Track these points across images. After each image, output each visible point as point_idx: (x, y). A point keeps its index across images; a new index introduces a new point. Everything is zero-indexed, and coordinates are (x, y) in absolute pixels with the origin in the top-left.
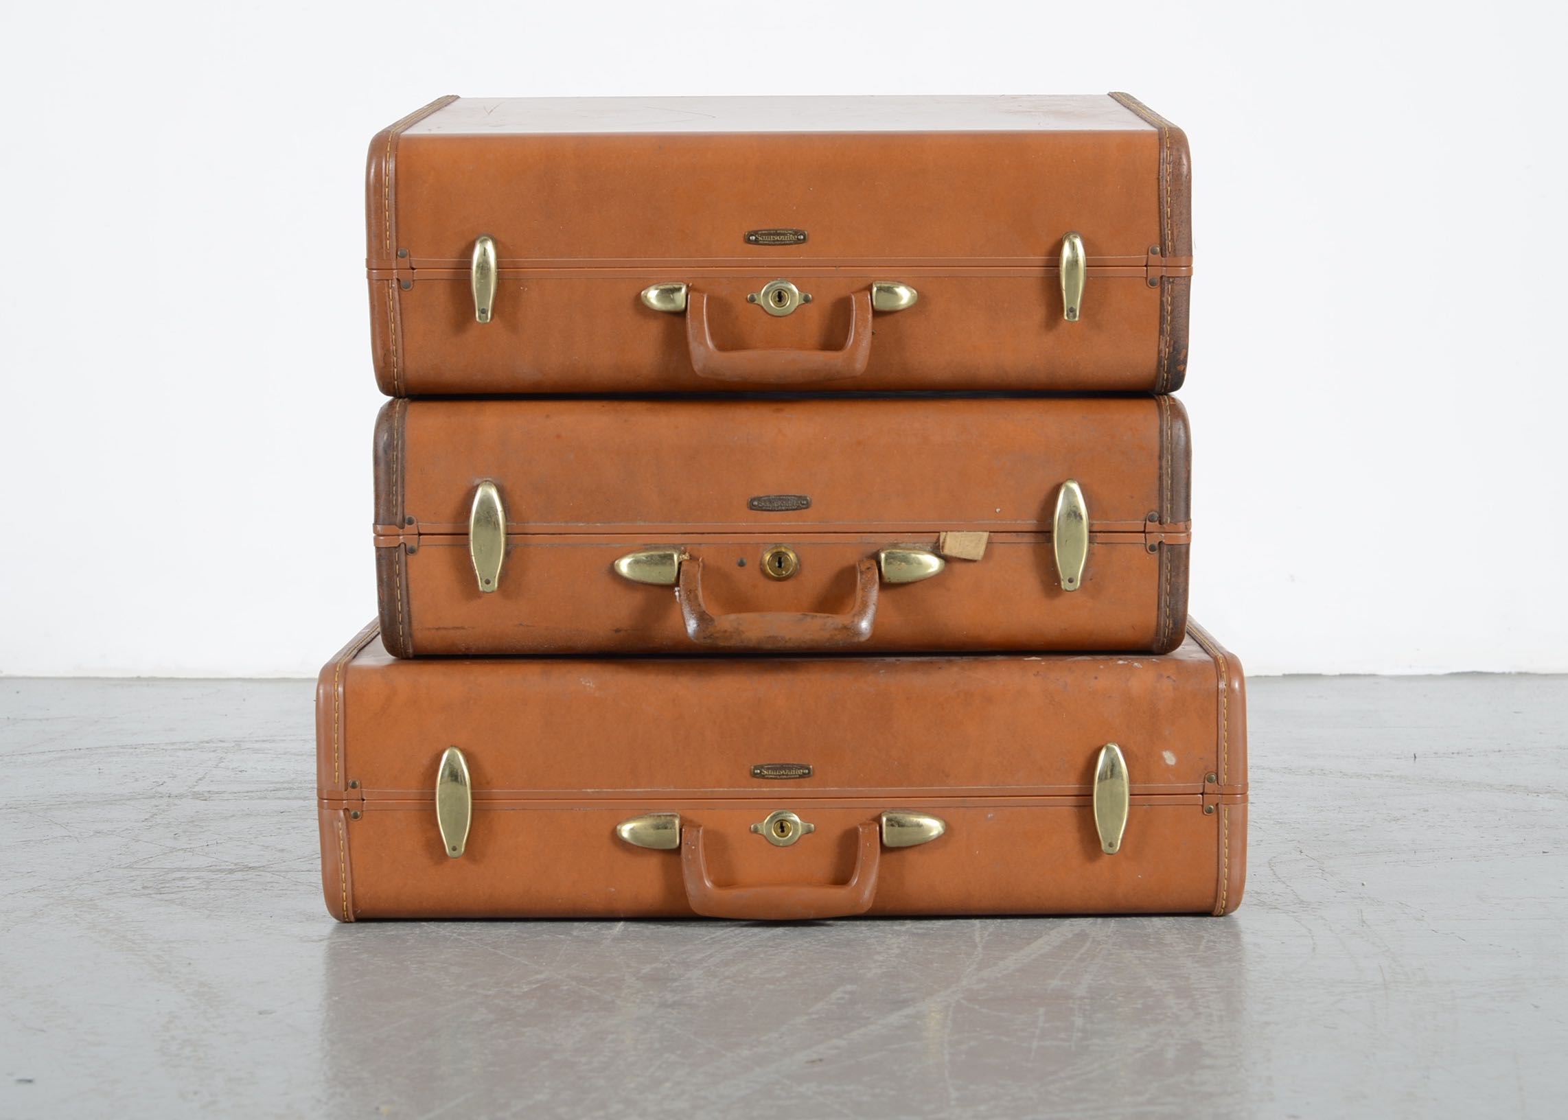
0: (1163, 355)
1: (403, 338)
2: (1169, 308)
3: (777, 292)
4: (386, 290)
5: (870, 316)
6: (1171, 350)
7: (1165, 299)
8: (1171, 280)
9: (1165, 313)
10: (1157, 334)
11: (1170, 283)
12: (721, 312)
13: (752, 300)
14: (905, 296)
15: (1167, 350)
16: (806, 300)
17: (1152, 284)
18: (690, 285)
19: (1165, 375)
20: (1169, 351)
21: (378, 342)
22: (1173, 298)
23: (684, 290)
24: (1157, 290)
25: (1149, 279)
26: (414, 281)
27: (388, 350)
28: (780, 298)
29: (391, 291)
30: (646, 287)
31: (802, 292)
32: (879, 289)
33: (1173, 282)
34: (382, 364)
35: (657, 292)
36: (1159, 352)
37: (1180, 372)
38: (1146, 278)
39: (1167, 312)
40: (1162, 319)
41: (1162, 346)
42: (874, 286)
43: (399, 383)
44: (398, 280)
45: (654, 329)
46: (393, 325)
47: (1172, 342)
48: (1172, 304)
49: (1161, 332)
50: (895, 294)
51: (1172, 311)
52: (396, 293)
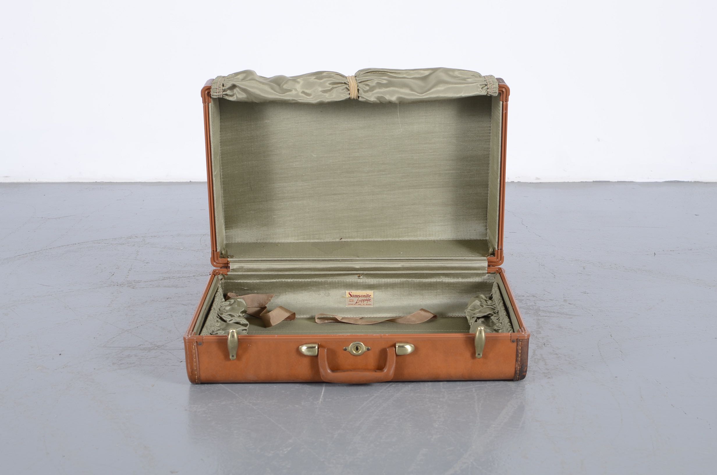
0: (517, 369)
1: (199, 364)
2: (520, 351)
3: (356, 347)
4: (192, 346)
5: (395, 357)
6: (521, 367)
7: (518, 348)
8: (521, 340)
9: (518, 354)
10: (515, 361)
11: (520, 341)
12: (332, 354)
13: (345, 350)
14: (409, 348)
15: (519, 367)
16: (368, 350)
17: (513, 342)
18: (319, 344)
19: (518, 377)
20: (520, 367)
21: (189, 365)
22: (522, 348)
23: (317, 347)
24: (515, 344)
25: (512, 340)
26: (203, 342)
27: (193, 369)
28: (357, 349)
29: (193, 346)
30: (302, 345)
31: (366, 346)
32: (399, 346)
33: (522, 341)
34: (191, 374)
35: (306, 347)
36: (516, 368)
37: (524, 375)
38: (511, 340)
39: (519, 353)
40: (517, 356)
41: (517, 366)
42: (397, 345)
43: (198, 381)
44: (197, 342)
45: (306, 361)
46: (195, 360)
47: (521, 364)
48: (521, 350)
49: (517, 360)
50: (405, 347)
51: (521, 352)
52: (196, 347)
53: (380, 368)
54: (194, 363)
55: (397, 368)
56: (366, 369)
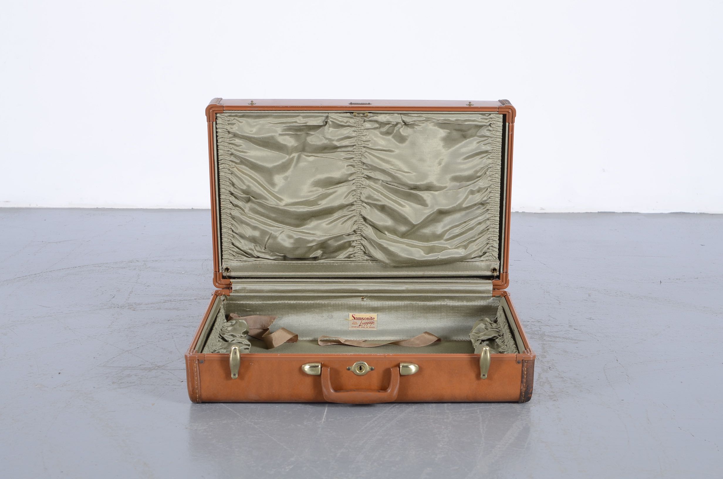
0: (522, 391)
1: (200, 383)
2: (525, 372)
3: (359, 366)
4: (193, 363)
5: (399, 377)
6: (526, 389)
7: (523, 369)
8: (526, 361)
9: (524, 375)
10: (520, 382)
11: (526, 362)
12: (335, 374)
13: (349, 369)
14: (413, 368)
15: (524, 389)
16: (372, 369)
17: (519, 363)
18: (323, 363)
19: (523, 398)
20: (525, 389)
21: (190, 383)
22: (527, 369)
23: (320, 366)
24: (521, 365)
25: (517, 361)
26: (205, 360)
27: (194, 388)
28: (361, 369)
29: (195, 364)
30: (305, 364)
31: (370, 366)
32: (403, 366)
33: (527, 362)
34: (192, 393)
35: (309, 366)
36: (521, 390)
37: (529, 397)
38: (516, 360)
39: (525, 374)
40: (522, 377)
41: (522, 387)
42: (401, 365)
43: (199, 400)
44: (198, 360)
45: (309, 381)
46: (196, 378)
47: (526, 386)
48: (527, 370)
49: (522, 382)
50: (409, 367)
51: (527, 373)
52: (197, 365)
53: (384, 388)
54: (195, 382)
55: (400, 389)
56: (369, 389)
